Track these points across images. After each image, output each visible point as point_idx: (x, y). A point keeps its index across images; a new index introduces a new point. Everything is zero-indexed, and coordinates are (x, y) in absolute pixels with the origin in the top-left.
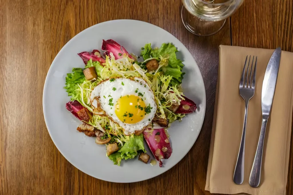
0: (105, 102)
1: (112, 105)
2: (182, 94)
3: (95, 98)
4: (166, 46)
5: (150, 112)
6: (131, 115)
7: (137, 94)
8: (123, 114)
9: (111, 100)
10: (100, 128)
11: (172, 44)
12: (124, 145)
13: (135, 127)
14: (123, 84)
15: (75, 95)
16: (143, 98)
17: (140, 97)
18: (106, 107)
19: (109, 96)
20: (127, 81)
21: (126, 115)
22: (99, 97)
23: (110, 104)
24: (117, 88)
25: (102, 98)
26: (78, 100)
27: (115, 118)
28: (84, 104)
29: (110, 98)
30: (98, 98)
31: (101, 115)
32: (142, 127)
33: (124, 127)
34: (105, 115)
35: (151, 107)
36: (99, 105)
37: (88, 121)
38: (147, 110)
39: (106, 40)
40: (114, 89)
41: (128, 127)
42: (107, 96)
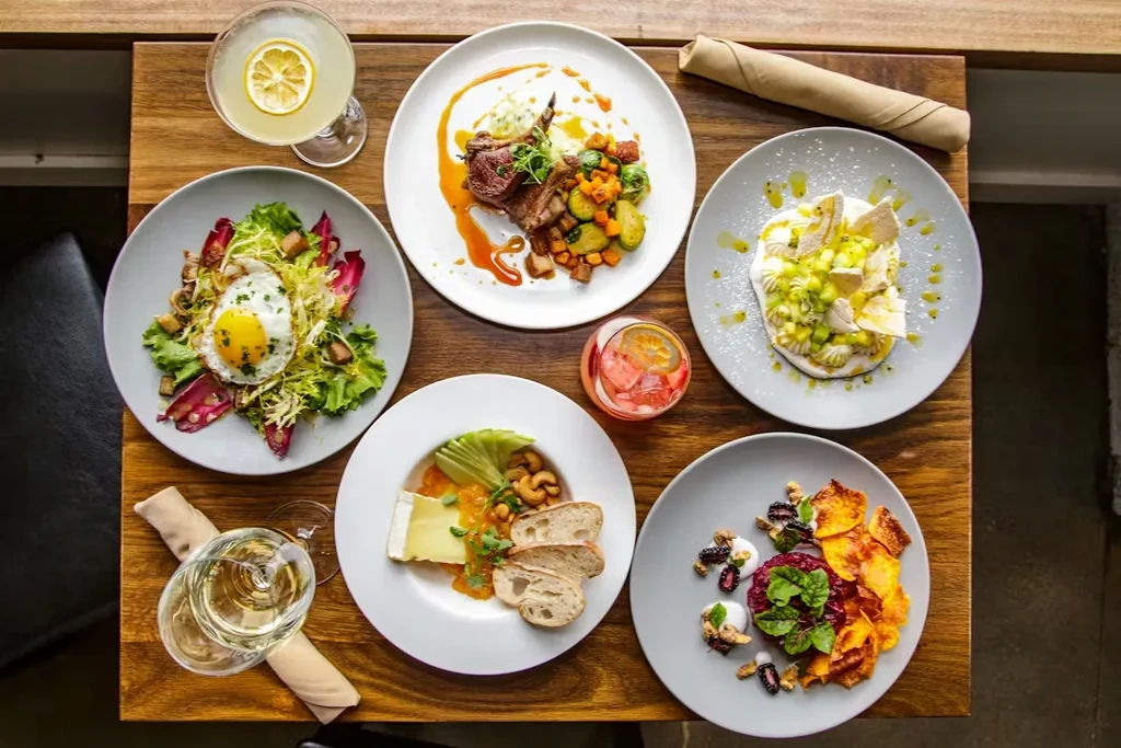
0: (241, 287)
1: (239, 303)
2: (293, 421)
3: (243, 268)
4: (379, 368)
5: (246, 374)
6: (227, 343)
7: (269, 343)
8: (224, 328)
9: (246, 297)
10: (197, 290)
11: (384, 377)
12: (180, 343)
13: (213, 353)
14: (280, 310)
15: (251, 228)
16: (267, 354)
17: (267, 350)
18: (232, 293)
19: (253, 292)
20: (286, 316)
21: (224, 333)
22: (247, 274)
23: (239, 298)
24: (270, 303)
25: (246, 279)
26: (236, 236)
27: (218, 313)
28: (231, 248)
29: (250, 295)
30: (244, 272)
31: (213, 288)
32: (215, 367)
33: (206, 333)
34: (218, 293)
35: (256, 373)
36: (232, 279)
37: (205, 266)
38: (248, 369)
39: (361, 256)
40: (267, 298)
41: (210, 341)
42: (253, 288)
